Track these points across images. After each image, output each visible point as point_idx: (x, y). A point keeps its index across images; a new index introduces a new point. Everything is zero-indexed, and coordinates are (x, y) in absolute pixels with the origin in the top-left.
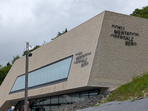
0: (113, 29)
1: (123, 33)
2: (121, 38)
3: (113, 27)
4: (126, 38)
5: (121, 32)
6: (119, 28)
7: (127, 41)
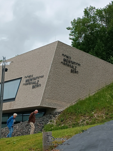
0: (63, 58)
1: (69, 62)
2: (68, 66)
3: (63, 56)
4: (71, 66)
5: (68, 60)
6: (67, 57)
7: (72, 69)
